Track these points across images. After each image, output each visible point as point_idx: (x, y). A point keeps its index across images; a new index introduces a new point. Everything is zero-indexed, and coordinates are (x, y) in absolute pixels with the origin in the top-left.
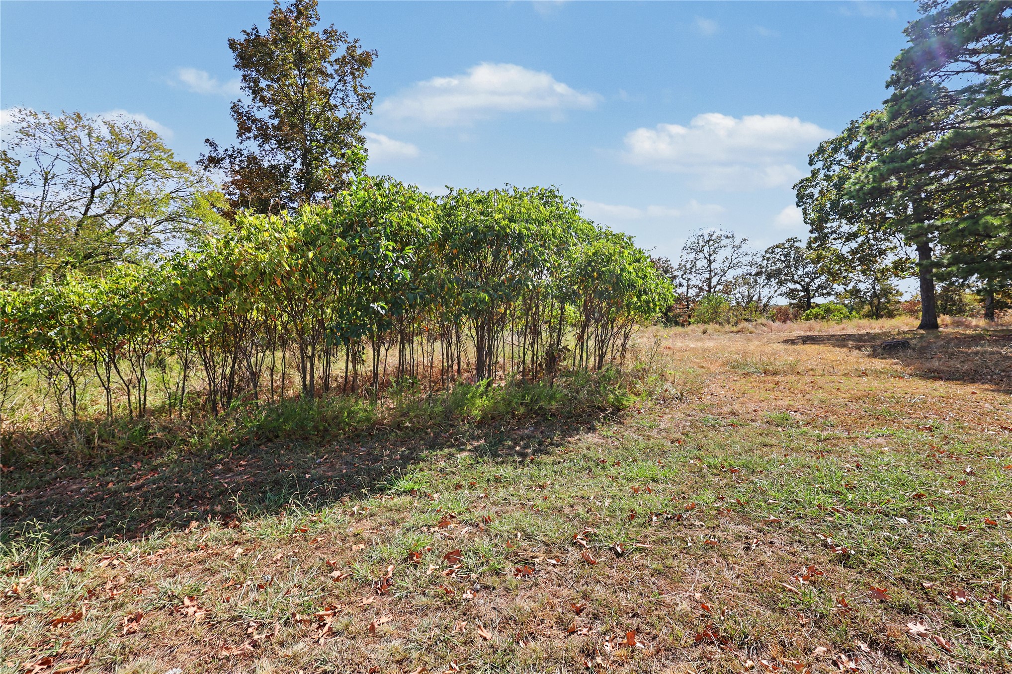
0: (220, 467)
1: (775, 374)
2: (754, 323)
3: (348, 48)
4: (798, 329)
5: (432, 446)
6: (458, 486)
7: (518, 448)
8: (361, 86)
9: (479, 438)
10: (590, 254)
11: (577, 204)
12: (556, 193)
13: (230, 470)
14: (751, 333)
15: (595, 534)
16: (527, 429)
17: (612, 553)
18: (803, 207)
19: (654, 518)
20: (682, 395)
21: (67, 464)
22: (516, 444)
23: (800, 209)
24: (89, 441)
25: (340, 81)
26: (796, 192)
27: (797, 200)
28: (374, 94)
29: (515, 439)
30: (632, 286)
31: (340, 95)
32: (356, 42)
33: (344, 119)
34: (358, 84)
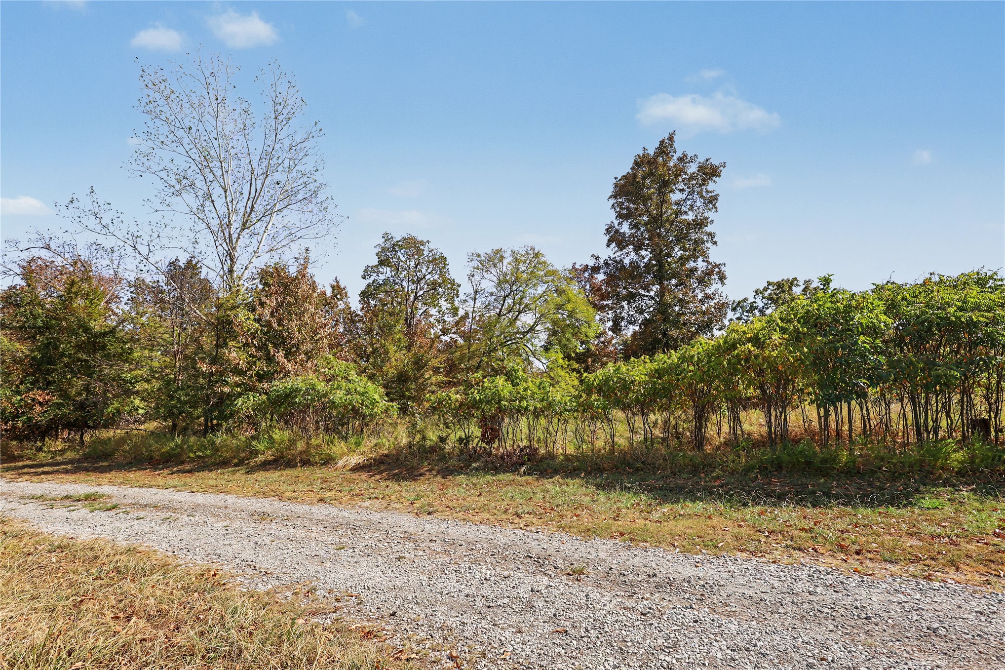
3: (700, 166)
8: (707, 191)
25: (689, 192)
31: (689, 202)
32: (707, 160)
33: (693, 220)
34: (704, 190)
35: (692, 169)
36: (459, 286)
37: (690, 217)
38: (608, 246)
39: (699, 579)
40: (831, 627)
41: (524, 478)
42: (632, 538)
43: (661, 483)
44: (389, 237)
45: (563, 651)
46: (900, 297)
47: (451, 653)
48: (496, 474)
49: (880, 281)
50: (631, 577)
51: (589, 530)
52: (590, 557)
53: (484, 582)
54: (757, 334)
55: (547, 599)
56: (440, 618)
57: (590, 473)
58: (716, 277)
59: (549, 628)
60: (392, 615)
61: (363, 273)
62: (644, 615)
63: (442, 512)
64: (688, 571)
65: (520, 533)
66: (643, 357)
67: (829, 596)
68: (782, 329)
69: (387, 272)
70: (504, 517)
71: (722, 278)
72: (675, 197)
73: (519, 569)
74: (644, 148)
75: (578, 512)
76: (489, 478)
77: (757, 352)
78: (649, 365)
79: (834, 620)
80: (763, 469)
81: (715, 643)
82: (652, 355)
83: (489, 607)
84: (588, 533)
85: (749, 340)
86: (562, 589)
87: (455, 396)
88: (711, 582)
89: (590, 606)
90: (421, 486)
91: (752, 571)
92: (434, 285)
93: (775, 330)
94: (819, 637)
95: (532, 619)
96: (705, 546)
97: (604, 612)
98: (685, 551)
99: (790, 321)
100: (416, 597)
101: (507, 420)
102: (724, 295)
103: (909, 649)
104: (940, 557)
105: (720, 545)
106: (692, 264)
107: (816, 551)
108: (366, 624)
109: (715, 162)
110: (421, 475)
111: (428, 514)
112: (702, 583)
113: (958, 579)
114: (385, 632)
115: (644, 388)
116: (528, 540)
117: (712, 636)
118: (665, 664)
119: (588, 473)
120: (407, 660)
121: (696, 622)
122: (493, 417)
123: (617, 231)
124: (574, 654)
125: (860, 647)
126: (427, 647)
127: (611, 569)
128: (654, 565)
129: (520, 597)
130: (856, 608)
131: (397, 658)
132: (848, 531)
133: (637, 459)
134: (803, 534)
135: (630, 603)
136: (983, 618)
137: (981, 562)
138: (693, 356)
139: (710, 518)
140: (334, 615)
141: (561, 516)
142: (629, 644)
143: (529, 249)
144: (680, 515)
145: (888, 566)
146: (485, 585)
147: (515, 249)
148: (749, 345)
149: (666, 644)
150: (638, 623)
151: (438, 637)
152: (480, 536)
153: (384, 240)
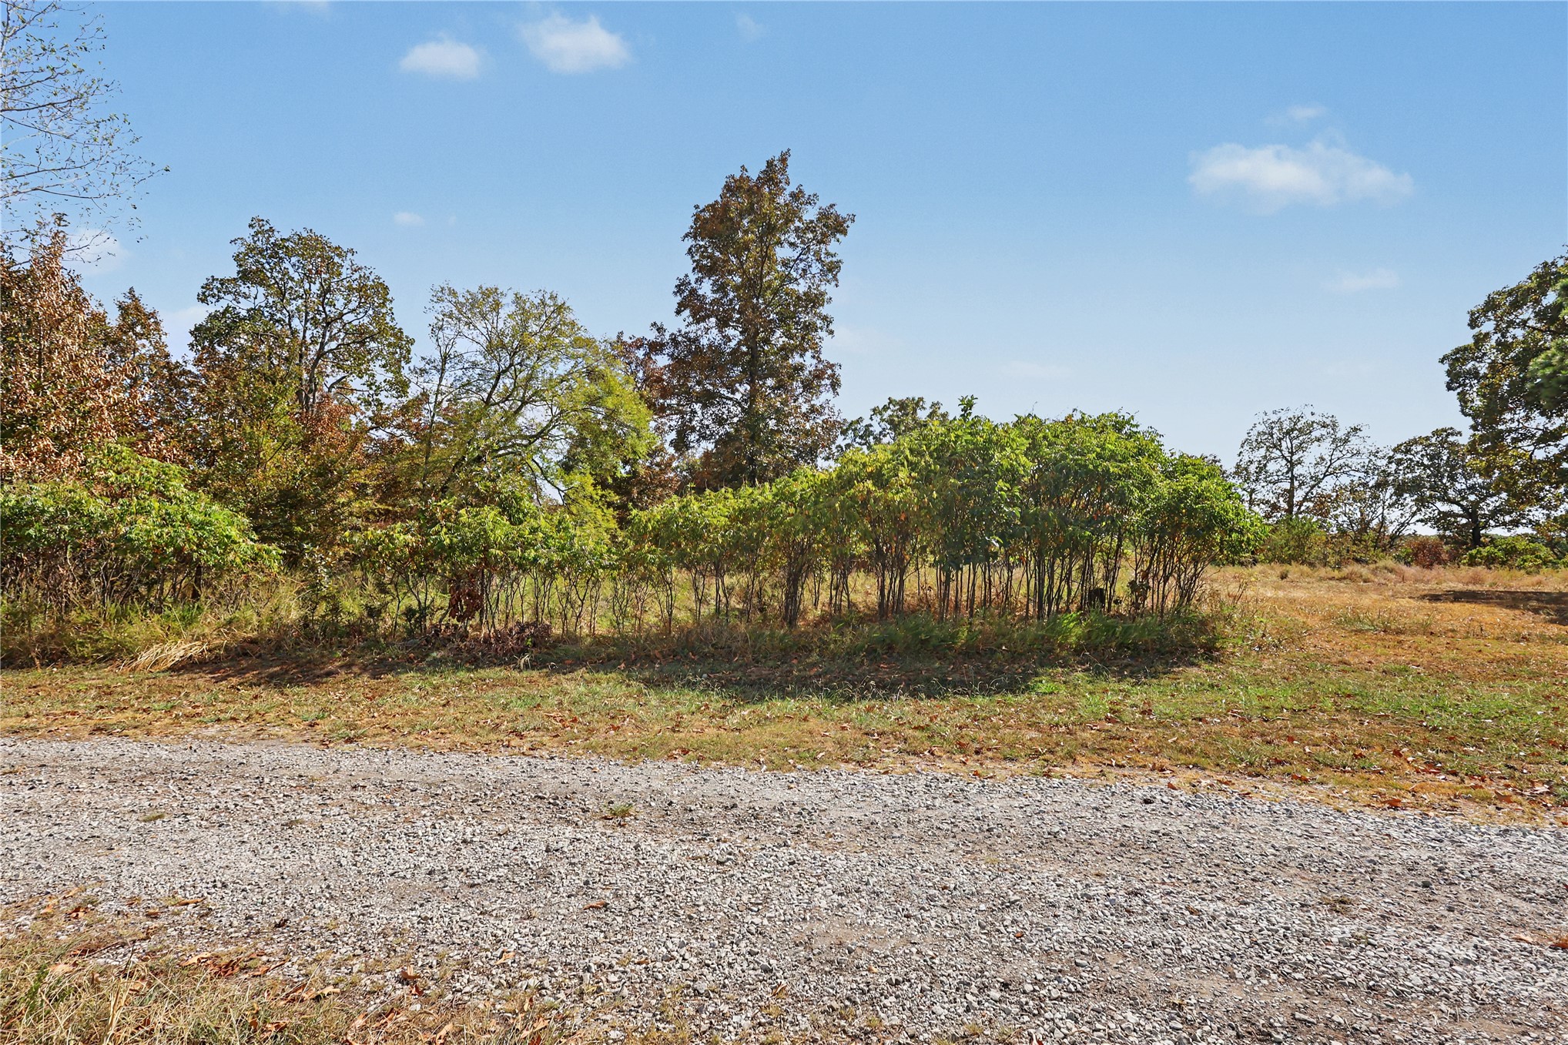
1: (1399, 632)
2: (1372, 566)
3: (821, 213)
4: (1452, 578)
5: (1043, 665)
7: (1126, 672)
8: (828, 254)
9: (1082, 663)
11: (1156, 433)
12: (1130, 420)
14: (1365, 581)
18: (1460, 389)
22: (1122, 670)
23: (1454, 394)
25: (803, 249)
26: (1446, 367)
27: (1448, 379)
28: (841, 262)
31: (801, 265)
32: (832, 206)
33: (805, 294)
34: (824, 251)
35: (810, 214)
36: (412, 342)
37: (801, 287)
38: (678, 312)
39: (794, 804)
40: (952, 846)
41: (525, 674)
42: (699, 755)
43: (738, 675)
44: (267, 227)
45: (602, 935)
46: (1041, 435)
47: (404, 973)
48: (476, 669)
49: (1023, 414)
50: (701, 813)
51: (635, 749)
52: (639, 789)
53: (462, 846)
54: (881, 468)
55: (573, 861)
56: (379, 918)
57: (634, 663)
58: (828, 382)
59: (578, 903)
60: (278, 926)
61: (200, 291)
62: (722, 863)
63: (375, 736)
64: (778, 794)
65: (523, 761)
66: (723, 490)
67: (948, 809)
68: (910, 463)
69: (256, 296)
70: (493, 737)
71: (835, 385)
72: (783, 253)
73: (522, 818)
74: (743, 167)
75: (617, 723)
76: (462, 675)
77: (879, 493)
78: (732, 501)
79: (954, 837)
80: (871, 652)
81: (818, 889)
82: (736, 488)
83: (472, 886)
84: (634, 754)
85: (870, 476)
86: (596, 843)
87: (403, 536)
88: (809, 808)
89: (642, 862)
90: (329, 694)
91: (860, 788)
92: (361, 336)
93: (903, 465)
94: (938, 861)
95: (549, 895)
96: (801, 758)
97: (664, 868)
98: (774, 767)
99: (921, 454)
100: (328, 887)
101: (496, 580)
102: (836, 410)
103: (1031, 860)
104: (1058, 749)
105: (820, 756)
106: (796, 359)
107: (933, 754)
108: (220, 949)
109: (842, 211)
110: (329, 674)
111: (346, 742)
112: (797, 809)
113: (1075, 774)
114: (265, 958)
115: (723, 536)
116: (535, 772)
117: (813, 880)
118: (753, 928)
119: (630, 664)
120: (317, 998)
121: (792, 863)
122: (472, 575)
123: (693, 292)
124: (619, 936)
125: (984, 866)
126: (355, 970)
127: (670, 804)
128: (732, 792)
129: (527, 863)
130: (978, 819)
131: (293, 1000)
132: (967, 726)
133: (705, 641)
134: (917, 733)
135: (702, 850)
136: (1099, 814)
137: (1094, 751)
138: (794, 494)
139: (805, 719)
140: (145, 944)
141: (591, 731)
142: (702, 909)
143: (547, 296)
144: (767, 718)
145: (1009, 765)
146: (464, 851)
147: (523, 292)
148: (869, 484)
149: (753, 900)
150: (713, 877)
151: (376, 950)
152: (451, 771)
153: (252, 231)
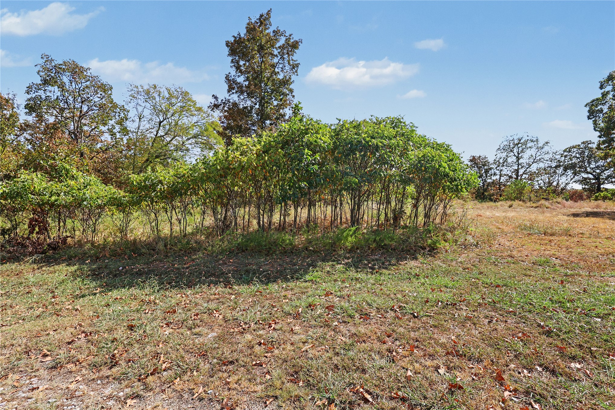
0: (221, 262)
1: (552, 235)
2: (551, 201)
3: (286, 39)
4: (587, 206)
5: (323, 261)
6: (335, 281)
7: (370, 265)
9: (348, 258)
10: (420, 156)
11: (414, 126)
12: (402, 120)
13: (226, 264)
14: (547, 208)
15: (404, 307)
16: (376, 256)
17: (412, 316)
18: (594, 119)
19: (440, 303)
20: (477, 243)
21: (158, 255)
22: (369, 263)
23: (591, 121)
24: (166, 246)
25: (281, 58)
26: (588, 109)
27: (588, 114)
28: (299, 64)
29: (369, 260)
30: (447, 175)
31: (281, 66)
32: (290, 35)
33: (283, 79)
34: (291, 59)
35: (282, 41)
37: (281, 77)
38: (229, 91)
44: (50, 58)
61: (26, 89)
69: (54, 92)
74: (249, 17)
92: (101, 107)
109: (295, 38)
123: (234, 81)
147: (168, 86)
153: (44, 61)
